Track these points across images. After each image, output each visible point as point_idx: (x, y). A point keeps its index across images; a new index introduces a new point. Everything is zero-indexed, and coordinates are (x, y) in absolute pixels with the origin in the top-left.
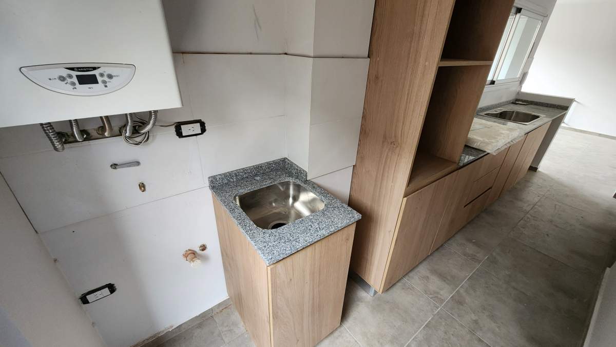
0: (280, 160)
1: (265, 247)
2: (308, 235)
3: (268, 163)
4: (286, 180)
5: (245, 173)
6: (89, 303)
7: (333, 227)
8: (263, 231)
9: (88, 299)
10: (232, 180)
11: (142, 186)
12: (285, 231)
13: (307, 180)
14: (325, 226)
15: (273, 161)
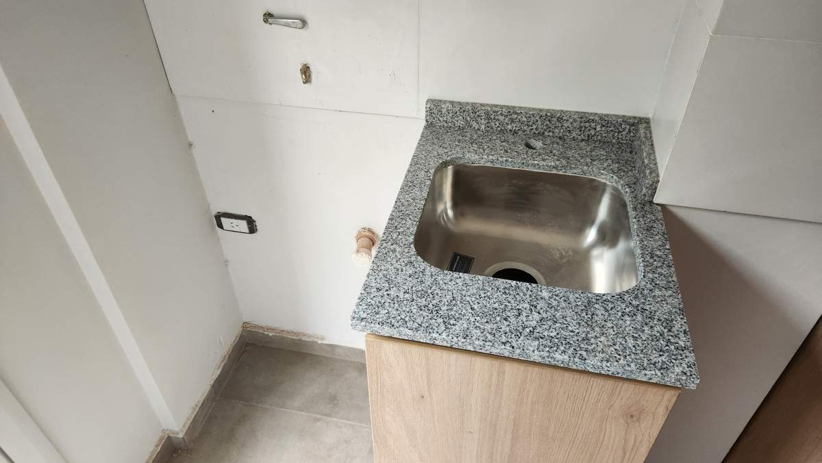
0: (625, 119)
1: (378, 290)
2: (488, 327)
3: (583, 116)
4: (602, 179)
5: (512, 121)
6: (222, 228)
7: (571, 351)
8: (413, 259)
9: (222, 221)
10: (474, 124)
11: (306, 71)
12: (451, 286)
13: (651, 202)
14: (553, 334)
15: (602, 117)
